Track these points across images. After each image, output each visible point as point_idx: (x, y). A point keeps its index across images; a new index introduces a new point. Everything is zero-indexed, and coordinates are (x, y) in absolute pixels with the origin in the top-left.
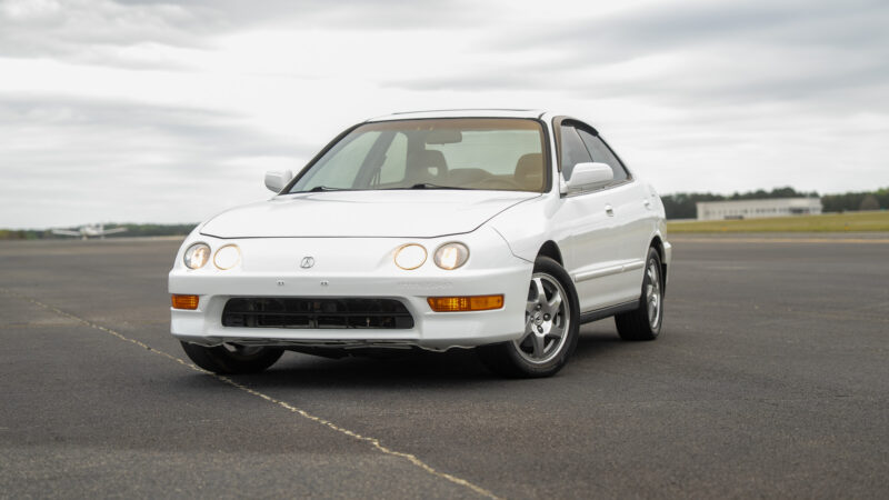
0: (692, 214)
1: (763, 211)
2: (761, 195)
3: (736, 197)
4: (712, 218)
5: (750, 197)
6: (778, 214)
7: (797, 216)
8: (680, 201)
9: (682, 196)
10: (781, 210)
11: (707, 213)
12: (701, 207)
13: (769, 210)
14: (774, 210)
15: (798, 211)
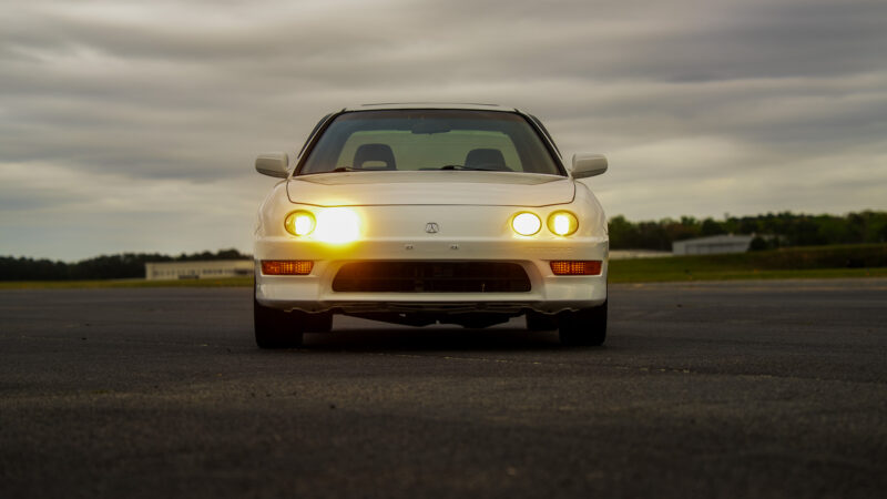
0: (141, 273)
1: (210, 272)
2: (207, 257)
3: (184, 259)
4: (159, 278)
5: (197, 258)
6: (224, 275)
7: (241, 276)
8: (128, 261)
9: (130, 256)
10: (226, 271)
11: (155, 273)
12: (149, 268)
13: (215, 272)
14: (220, 271)
15: (243, 272)
